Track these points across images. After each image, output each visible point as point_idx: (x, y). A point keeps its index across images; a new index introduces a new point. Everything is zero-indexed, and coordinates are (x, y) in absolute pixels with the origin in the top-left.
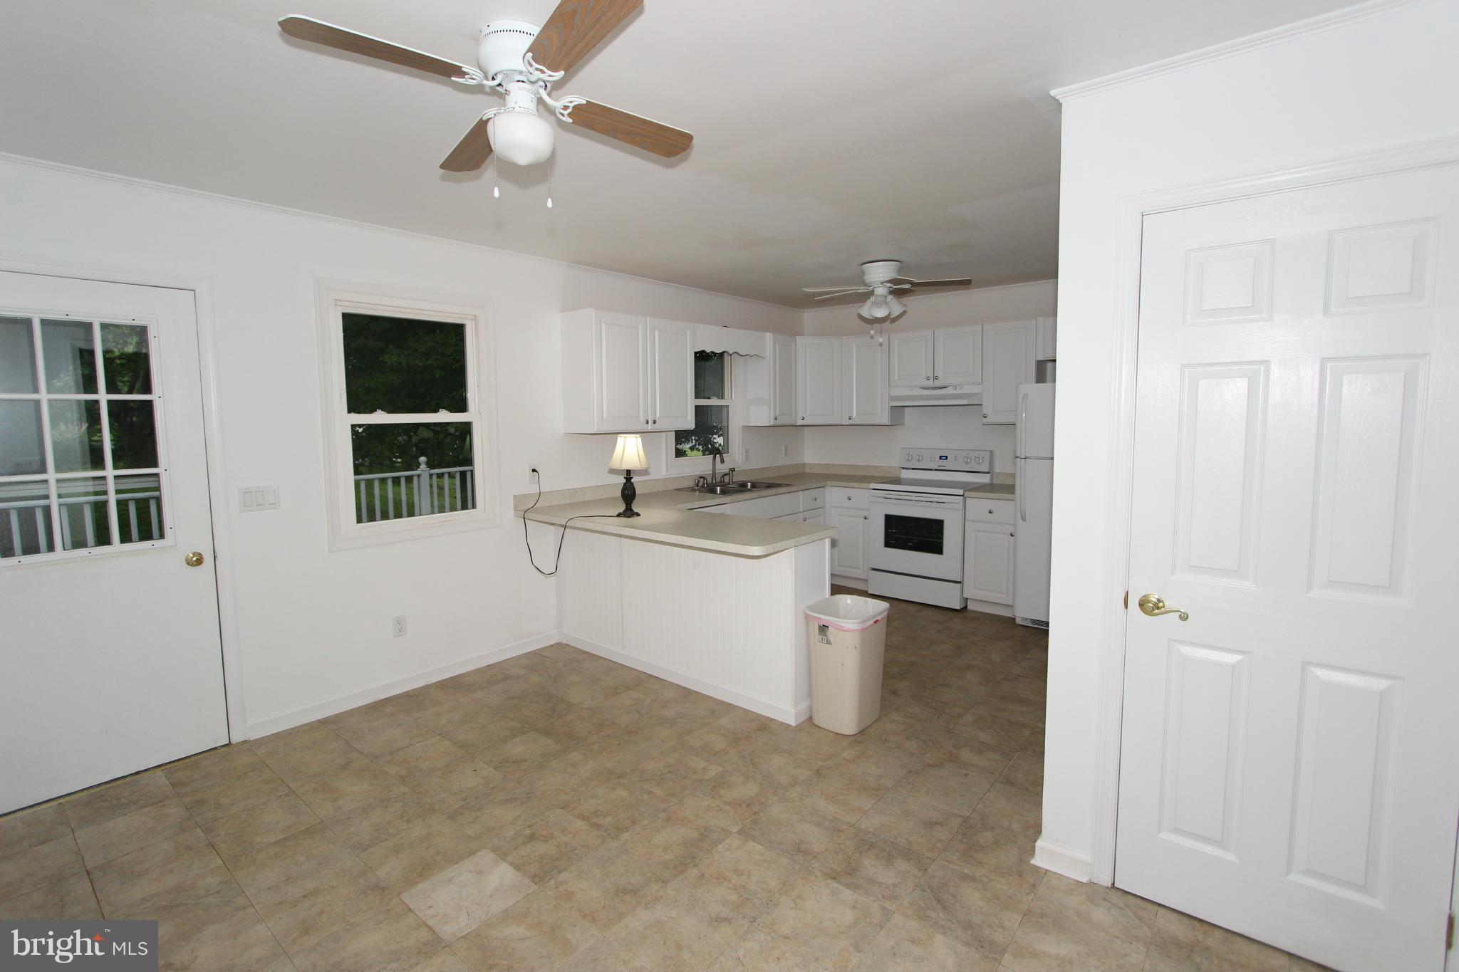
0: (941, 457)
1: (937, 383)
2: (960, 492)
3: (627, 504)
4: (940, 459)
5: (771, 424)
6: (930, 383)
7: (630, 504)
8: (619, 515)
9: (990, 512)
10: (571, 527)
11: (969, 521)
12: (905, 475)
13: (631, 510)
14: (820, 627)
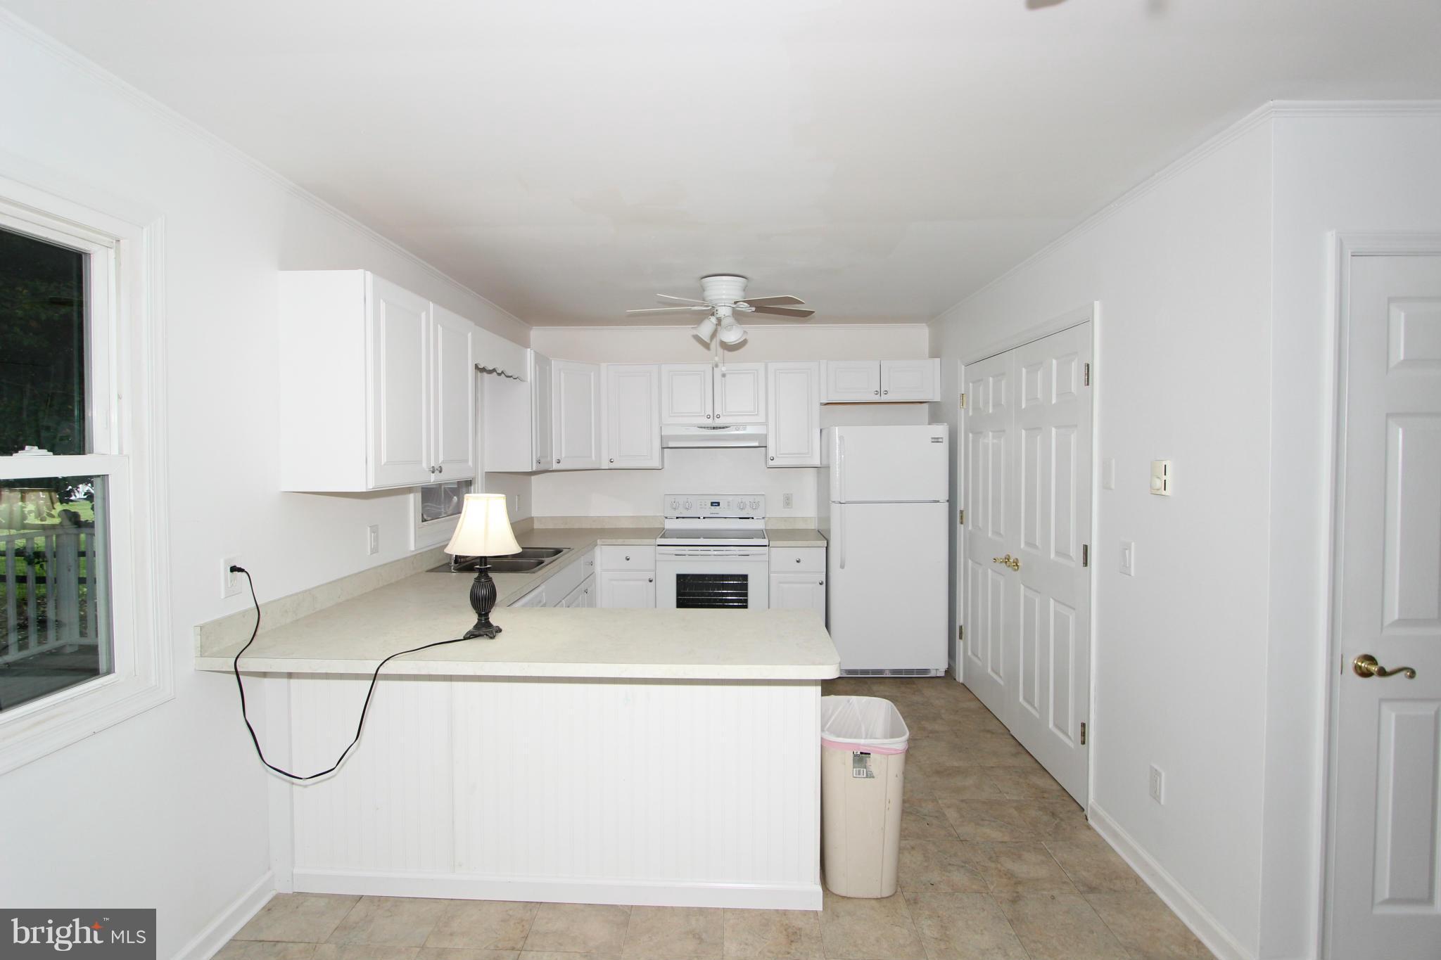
0: (712, 504)
1: (718, 422)
2: (765, 542)
3: (480, 615)
4: (712, 505)
5: (534, 469)
6: (709, 422)
7: (487, 615)
8: (470, 636)
9: (798, 562)
10: (388, 677)
11: (775, 572)
12: (670, 525)
13: (488, 625)
14: (855, 756)
